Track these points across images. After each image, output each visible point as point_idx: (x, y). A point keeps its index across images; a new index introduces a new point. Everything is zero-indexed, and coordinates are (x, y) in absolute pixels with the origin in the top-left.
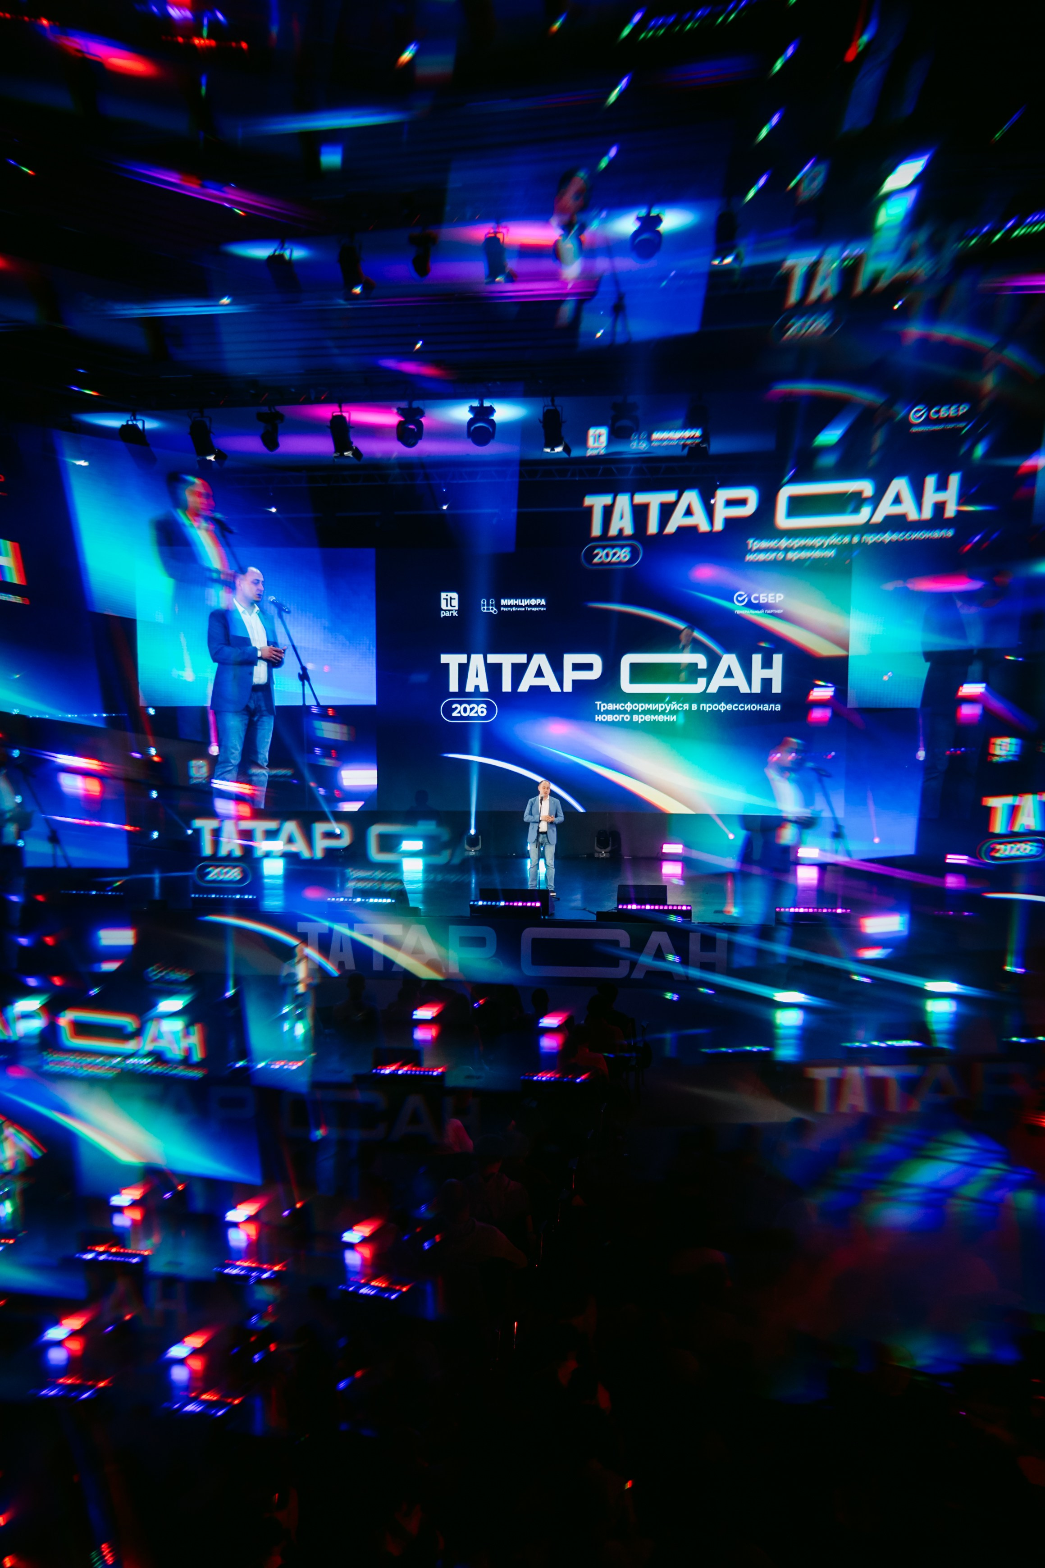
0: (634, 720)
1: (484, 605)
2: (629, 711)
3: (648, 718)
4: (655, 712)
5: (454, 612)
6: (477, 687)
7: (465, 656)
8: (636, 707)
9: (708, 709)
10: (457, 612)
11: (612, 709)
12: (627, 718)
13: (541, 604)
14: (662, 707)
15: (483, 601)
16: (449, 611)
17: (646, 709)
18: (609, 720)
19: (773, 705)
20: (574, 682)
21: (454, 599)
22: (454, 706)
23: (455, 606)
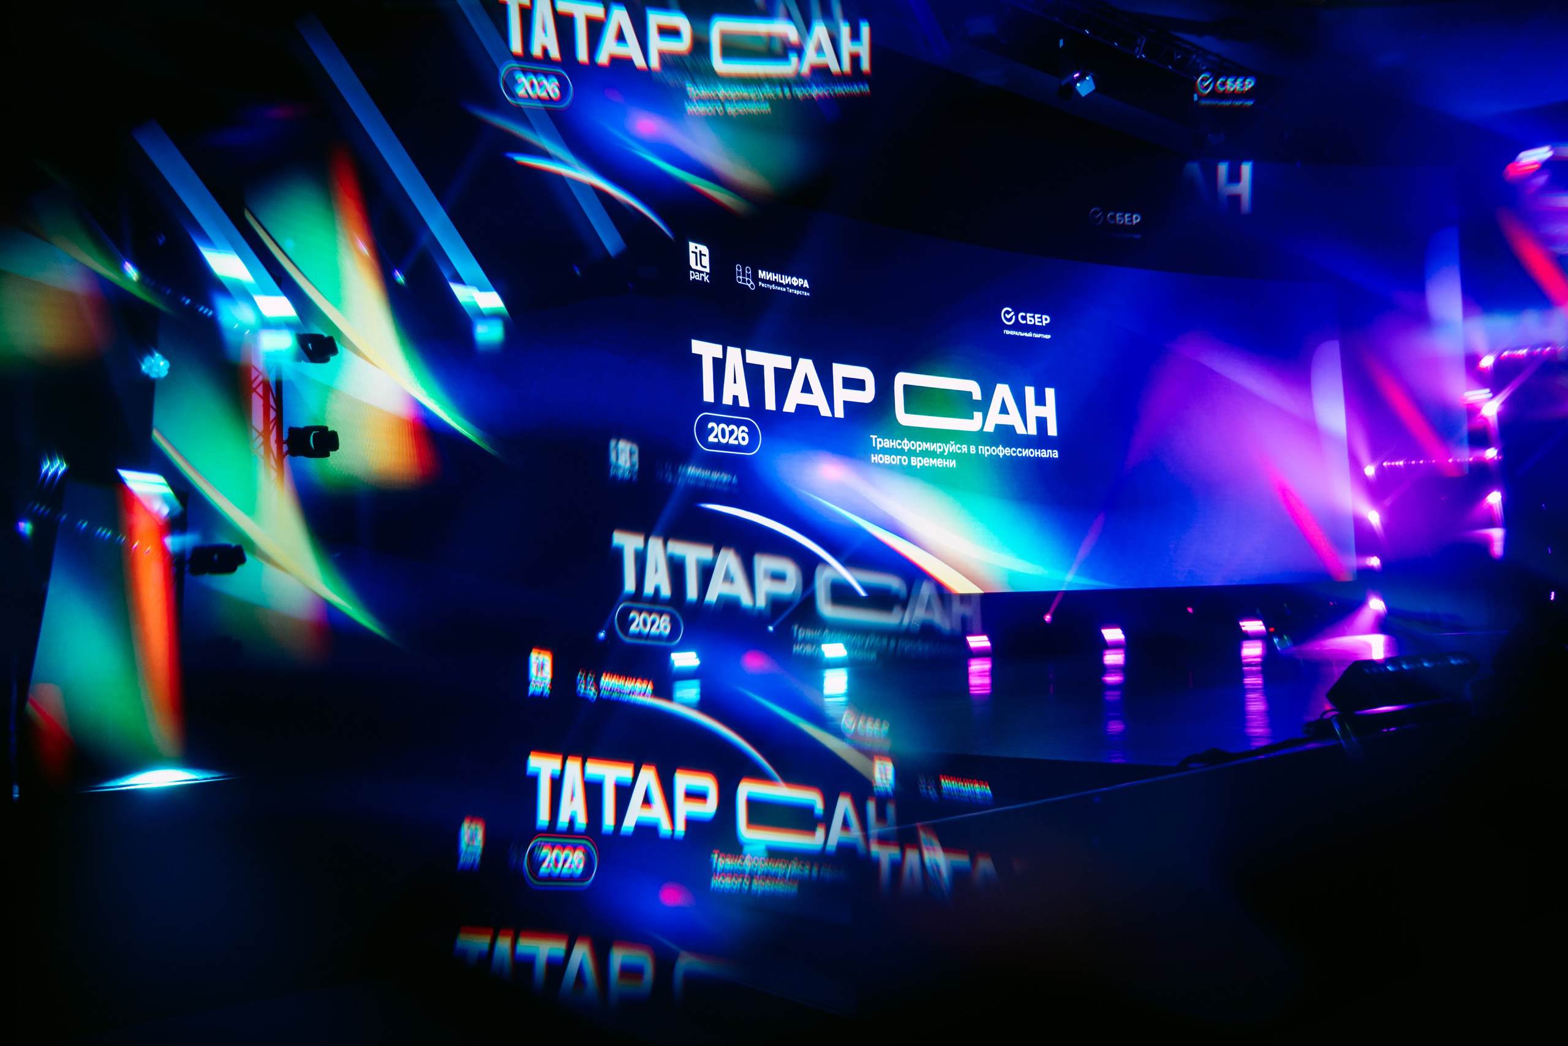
0: (912, 464)
1: (739, 274)
2: (906, 451)
3: (927, 462)
4: (932, 454)
5: (704, 275)
6: (736, 398)
7: (719, 347)
8: (913, 445)
9: (987, 453)
10: (708, 276)
11: (888, 446)
12: (905, 461)
13: (804, 286)
14: (940, 447)
15: (738, 268)
16: (700, 272)
17: (924, 449)
18: (886, 462)
19: (1051, 451)
20: (847, 405)
21: (705, 255)
22: (711, 425)
23: (705, 267)
